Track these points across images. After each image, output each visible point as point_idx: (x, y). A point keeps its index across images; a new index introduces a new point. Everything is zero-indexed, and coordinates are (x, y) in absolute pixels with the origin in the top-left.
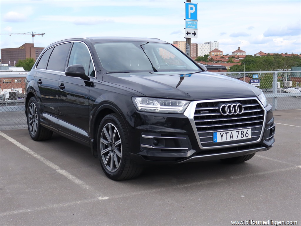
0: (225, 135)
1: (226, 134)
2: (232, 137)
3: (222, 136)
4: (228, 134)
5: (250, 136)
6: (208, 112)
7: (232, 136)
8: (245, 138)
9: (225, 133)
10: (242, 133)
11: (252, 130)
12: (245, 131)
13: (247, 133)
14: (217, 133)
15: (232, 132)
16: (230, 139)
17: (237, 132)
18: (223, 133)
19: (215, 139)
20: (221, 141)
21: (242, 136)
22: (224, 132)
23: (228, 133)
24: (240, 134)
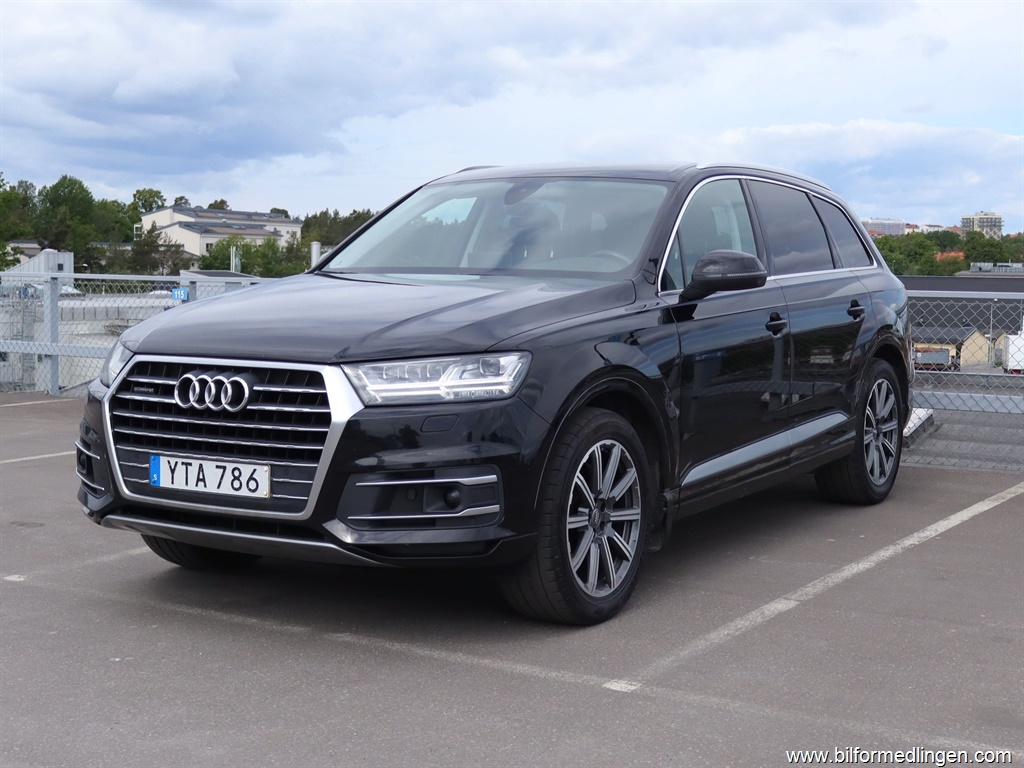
0: (180, 470)
1: (185, 467)
2: (203, 480)
3: (173, 471)
4: (189, 467)
5: (264, 492)
6: (151, 390)
7: (201, 477)
8: (244, 492)
9: (183, 463)
10: (237, 473)
11: (274, 472)
12: (246, 470)
13: (251, 478)
14: (161, 458)
15: (201, 466)
16: (197, 485)
17: (217, 467)
18: (177, 463)
19: (155, 475)
20: (170, 486)
21: (237, 484)
22: (180, 461)
23: (190, 464)
24: (228, 477)
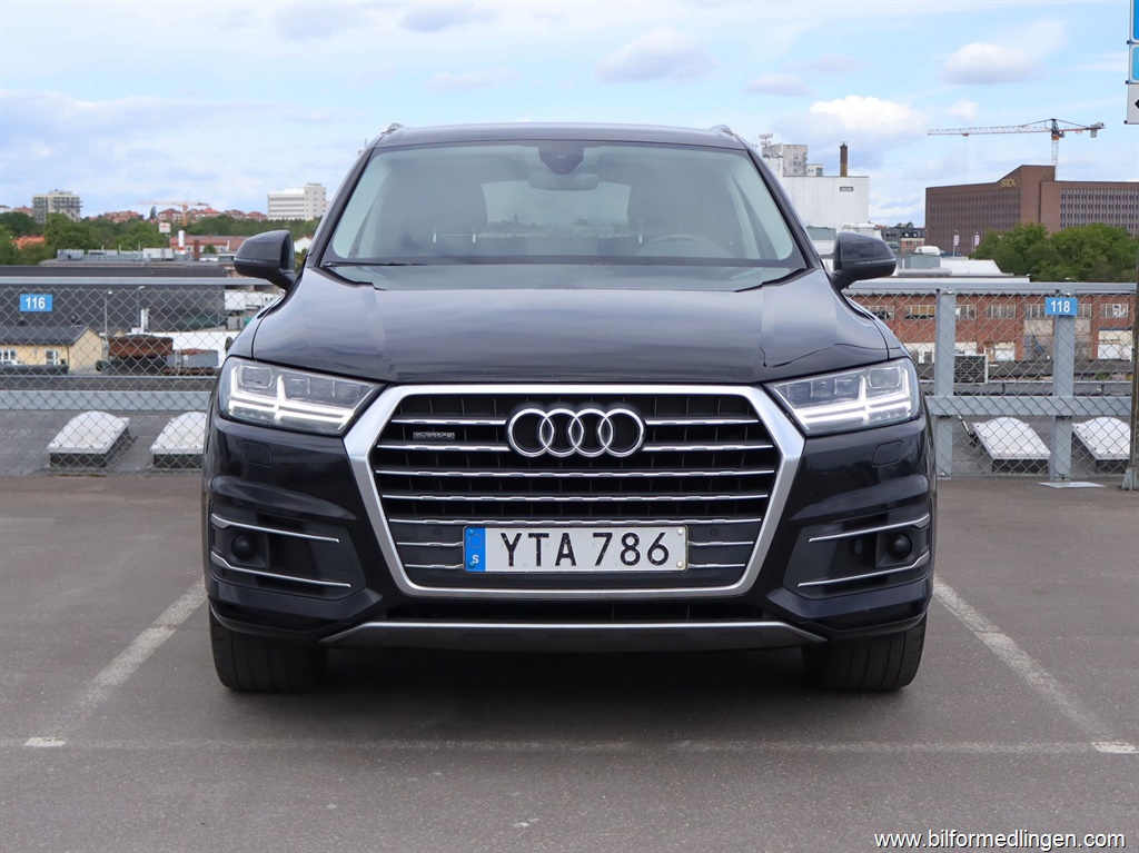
0: (526, 545)
1: (534, 540)
2: (571, 555)
3: (511, 548)
4: (543, 540)
5: (677, 562)
6: (450, 435)
7: (566, 551)
8: (644, 566)
9: (531, 535)
10: (630, 541)
11: (693, 533)
12: (647, 535)
13: (656, 545)
14: (487, 530)
15: (565, 535)
16: (558, 564)
17: (596, 535)
18: (519, 536)
19: (475, 557)
20: (507, 569)
21: (630, 556)
22: (525, 532)
23: (546, 535)
24: (616, 547)
